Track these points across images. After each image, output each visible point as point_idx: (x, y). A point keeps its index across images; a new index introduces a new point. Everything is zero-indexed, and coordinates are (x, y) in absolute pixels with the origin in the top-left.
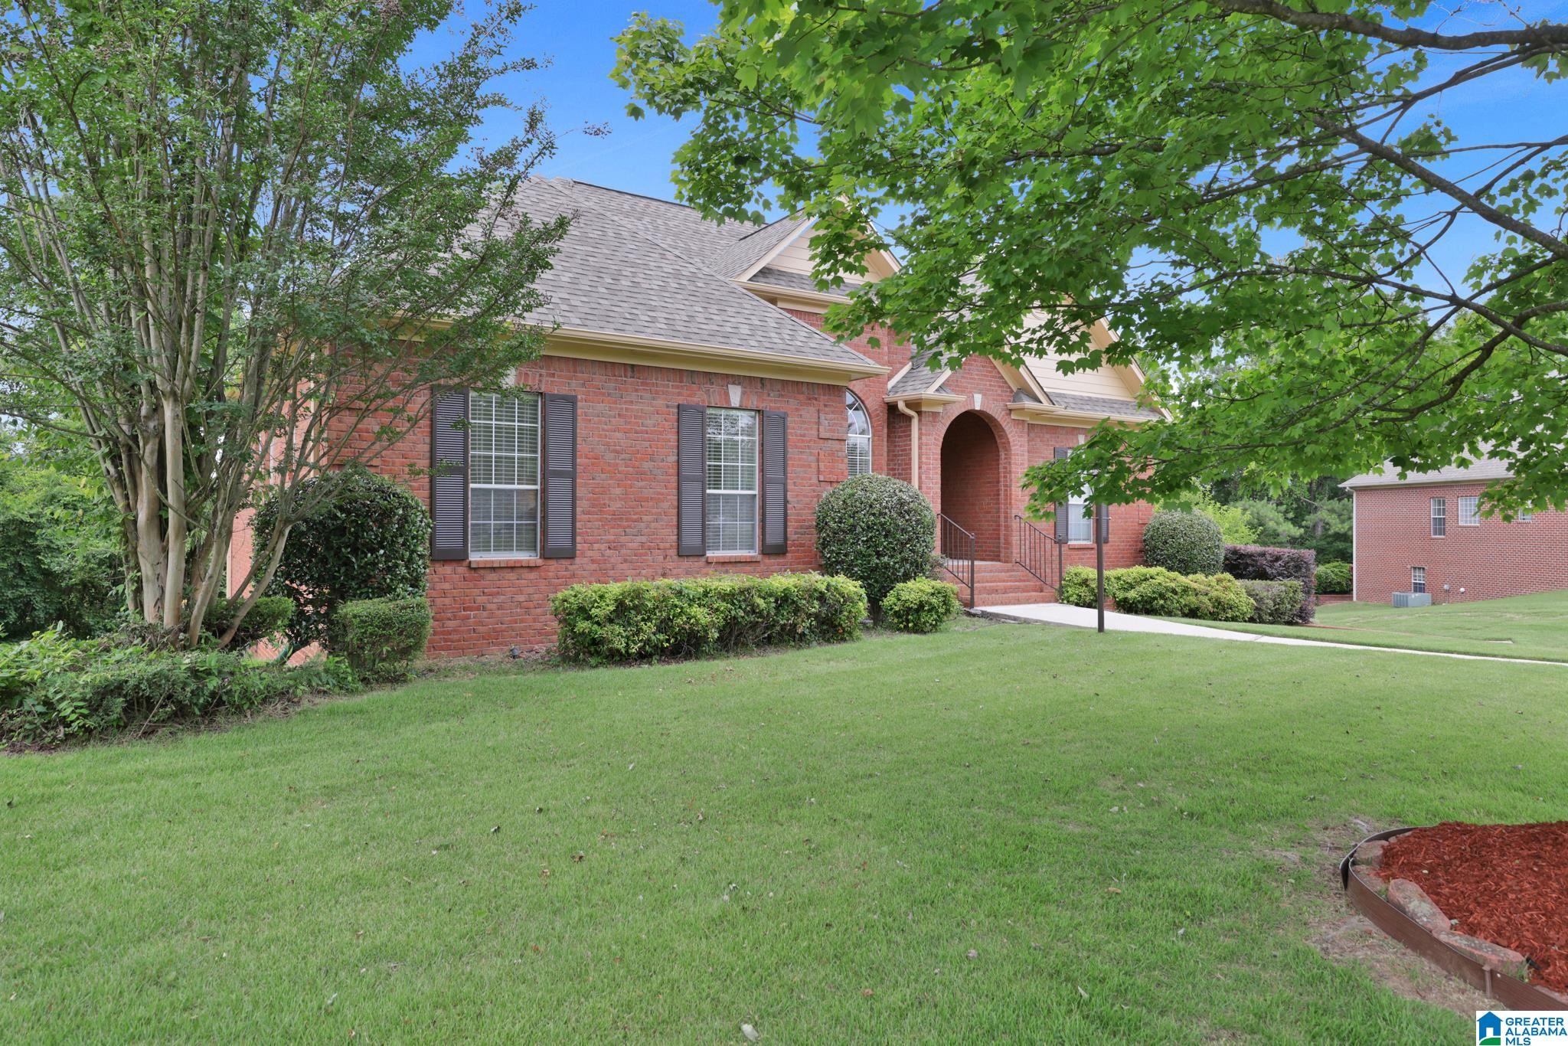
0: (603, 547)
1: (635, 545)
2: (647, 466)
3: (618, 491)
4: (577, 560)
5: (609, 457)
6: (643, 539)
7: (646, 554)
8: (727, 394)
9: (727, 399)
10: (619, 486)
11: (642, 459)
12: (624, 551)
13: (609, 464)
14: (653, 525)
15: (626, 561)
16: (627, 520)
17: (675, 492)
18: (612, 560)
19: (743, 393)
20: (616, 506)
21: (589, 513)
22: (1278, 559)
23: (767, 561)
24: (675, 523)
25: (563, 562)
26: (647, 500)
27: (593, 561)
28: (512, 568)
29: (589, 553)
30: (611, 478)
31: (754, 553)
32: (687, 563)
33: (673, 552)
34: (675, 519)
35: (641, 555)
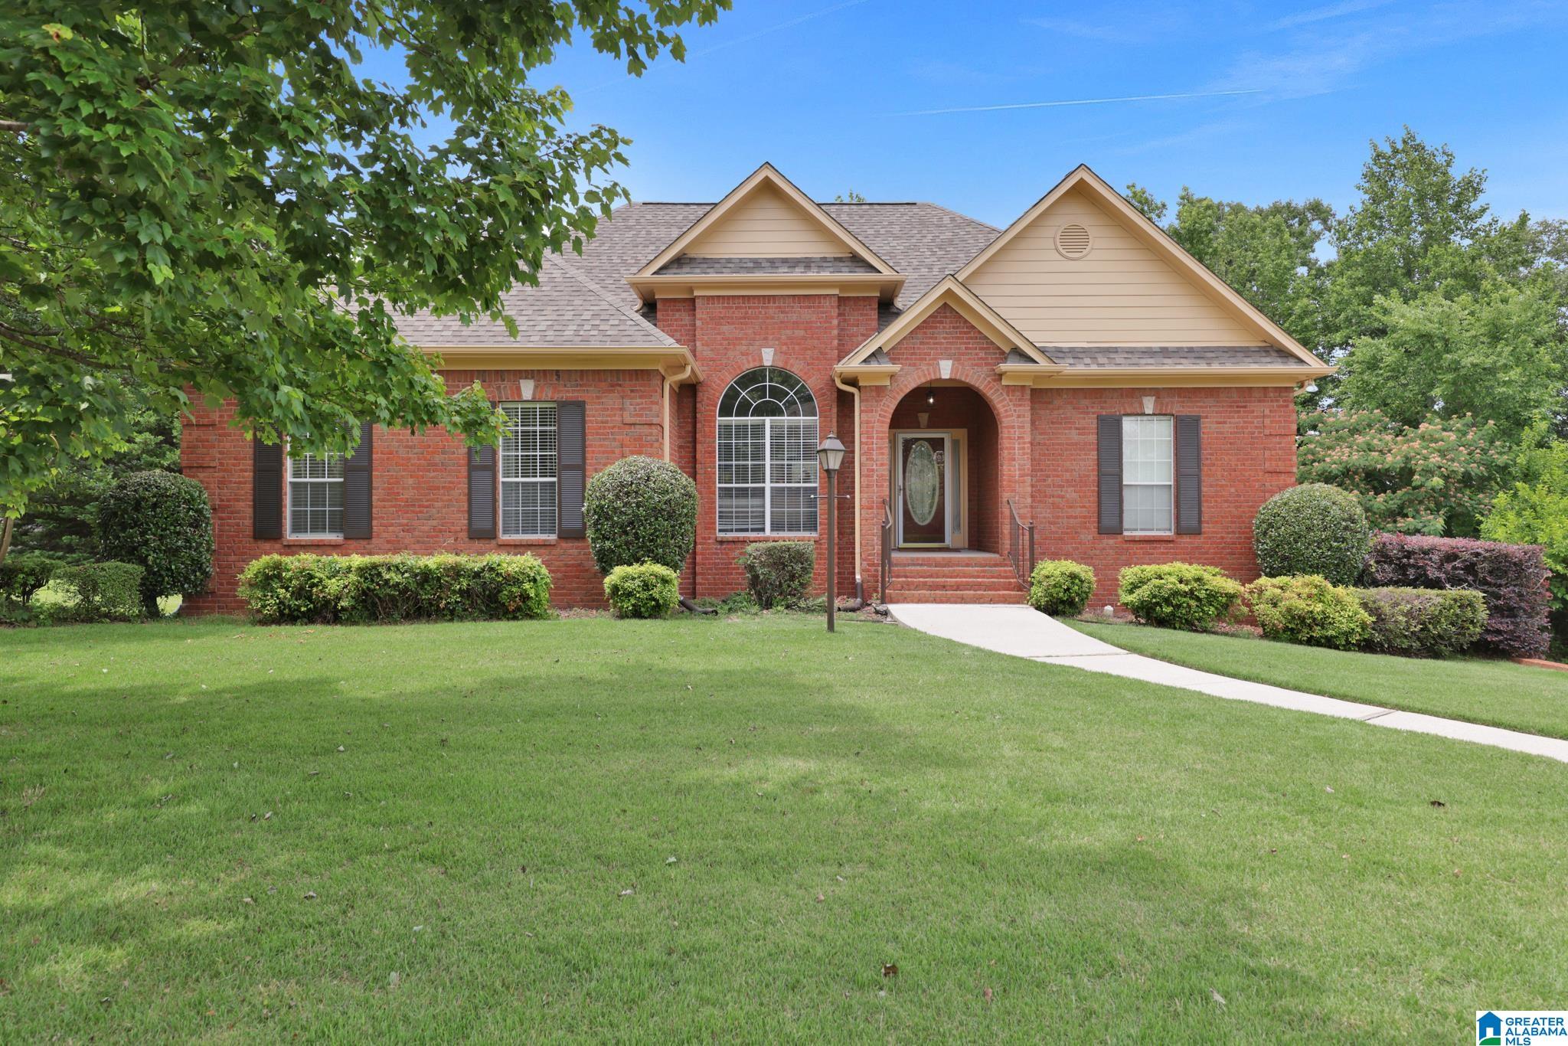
0: (397, 529)
1: (426, 528)
2: (438, 458)
3: (411, 481)
4: (374, 540)
5: (402, 452)
6: (435, 523)
7: (437, 536)
8: (519, 389)
9: (519, 394)
10: (411, 477)
11: (433, 453)
12: (416, 533)
13: (403, 459)
14: (444, 510)
15: (418, 542)
16: (420, 506)
17: (466, 480)
18: (406, 541)
19: (536, 387)
20: (408, 494)
21: (383, 500)
22: (1455, 557)
23: (564, 545)
24: (466, 508)
25: (361, 542)
26: (438, 488)
27: (388, 542)
28: (318, 546)
29: (385, 535)
30: (404, 470)
31: (553, 537)
32: (477, 544)
33: (464, 535)
34: (466, 505)
35: (432, 537)
